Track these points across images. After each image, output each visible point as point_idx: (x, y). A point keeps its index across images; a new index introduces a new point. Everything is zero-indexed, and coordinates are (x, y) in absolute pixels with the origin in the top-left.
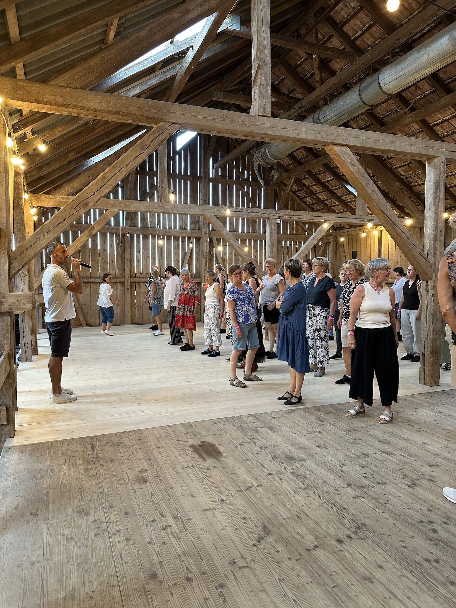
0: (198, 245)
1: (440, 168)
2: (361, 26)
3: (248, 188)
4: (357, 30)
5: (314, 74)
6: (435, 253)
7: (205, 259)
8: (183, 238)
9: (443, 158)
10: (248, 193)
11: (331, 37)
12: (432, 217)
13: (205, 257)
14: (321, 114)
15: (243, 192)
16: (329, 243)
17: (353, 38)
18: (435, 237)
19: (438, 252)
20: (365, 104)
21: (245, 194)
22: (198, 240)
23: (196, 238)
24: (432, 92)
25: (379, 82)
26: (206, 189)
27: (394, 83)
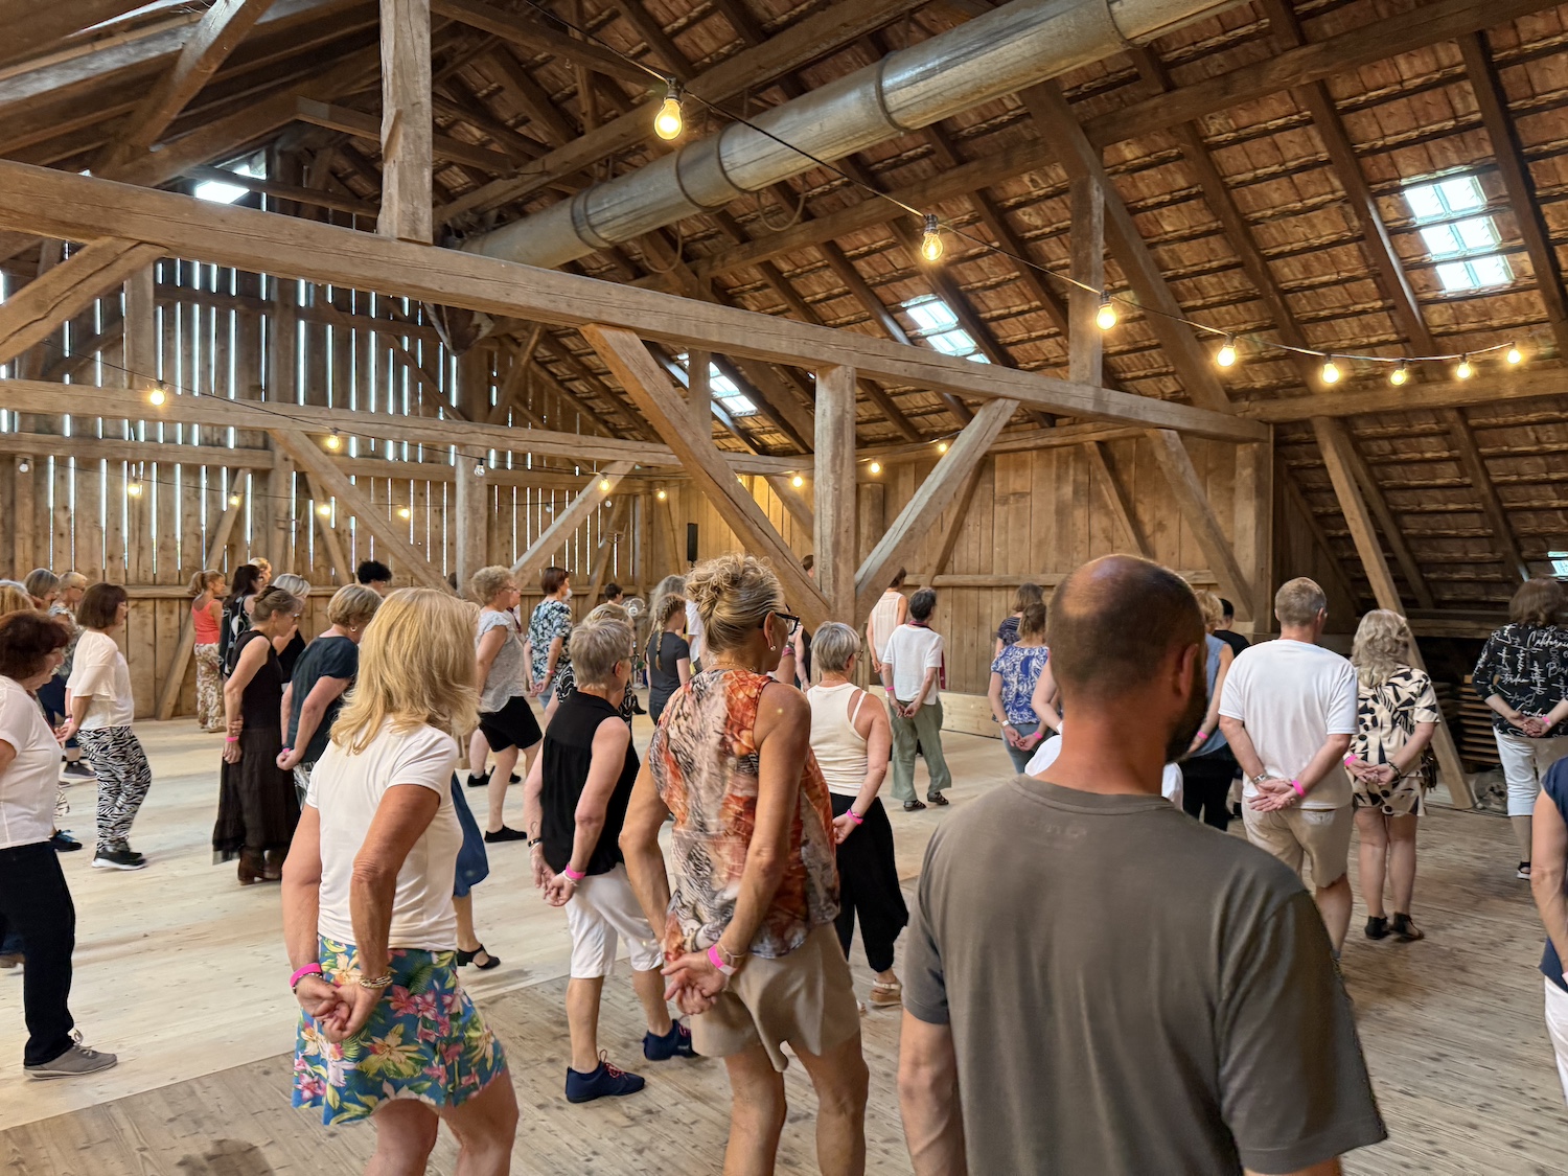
0: (261, 491)
1: (843, 391)
2: (686, 7)
3: (413, 343)
4: (678, 13)
5: (575, 93)
6: (836, 581)
7: (282, 533)
8: (214, 472)
9: (850, 369)
10: (413, 354)
11: (615, 15)
12: (829, 498)
13: (282, 525)
14: (590, 204)
15: (399, 351)
16: (636, 496)
17: (668, 29)
18: (836, 544)
19: (842, 578)
20: (692, 201)
21: (403, 359)
22: (262, 476)
23: (254, 472)
24: (847, 184)
25: (719, 158)
26: (288, 338)
27: (752, 168)
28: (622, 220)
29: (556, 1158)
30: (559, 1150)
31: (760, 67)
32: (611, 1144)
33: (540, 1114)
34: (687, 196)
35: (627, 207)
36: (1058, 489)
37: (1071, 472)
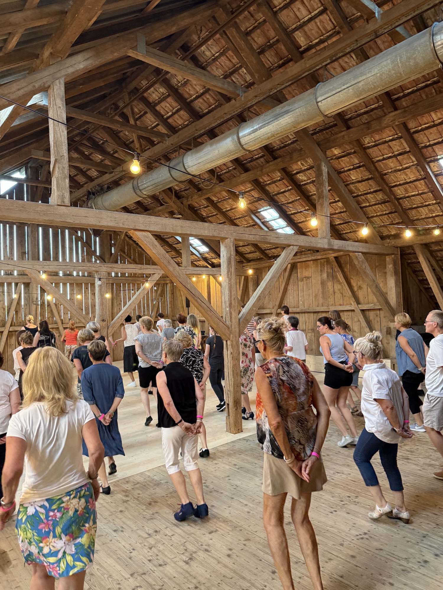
0: (27, 291)
1: (230, 247)
2: (171, 108)
3: (82, 233)
4: (168, 111)
5: (133, 141)
6: (231, 318)
7: (35, 306)
8: (9, 284)
9: (232, 239)
10: (82, 237)
11: (146, 113)
12: (227, 287)
13: (35, 303)
15: (77, 237)
16: (167, 284)
17: (165, 117)
18: (230, 304)
19: (233, 316)
20: (175, 180)
21: (78, 239)
22: (27, 285)
23: (24, 283)
24: (234, 169)
25: (183, 164)
26: (35, 234)
27: (195, 167)
28: (151, 187)
29: (118, 552)
30: (120, 549)
31: (197, 130)
32: (140, 545)
33: (114, 534)
34: (173, 178)
35: (152, 183)
36: (321, 275)
37: (326, 268)
